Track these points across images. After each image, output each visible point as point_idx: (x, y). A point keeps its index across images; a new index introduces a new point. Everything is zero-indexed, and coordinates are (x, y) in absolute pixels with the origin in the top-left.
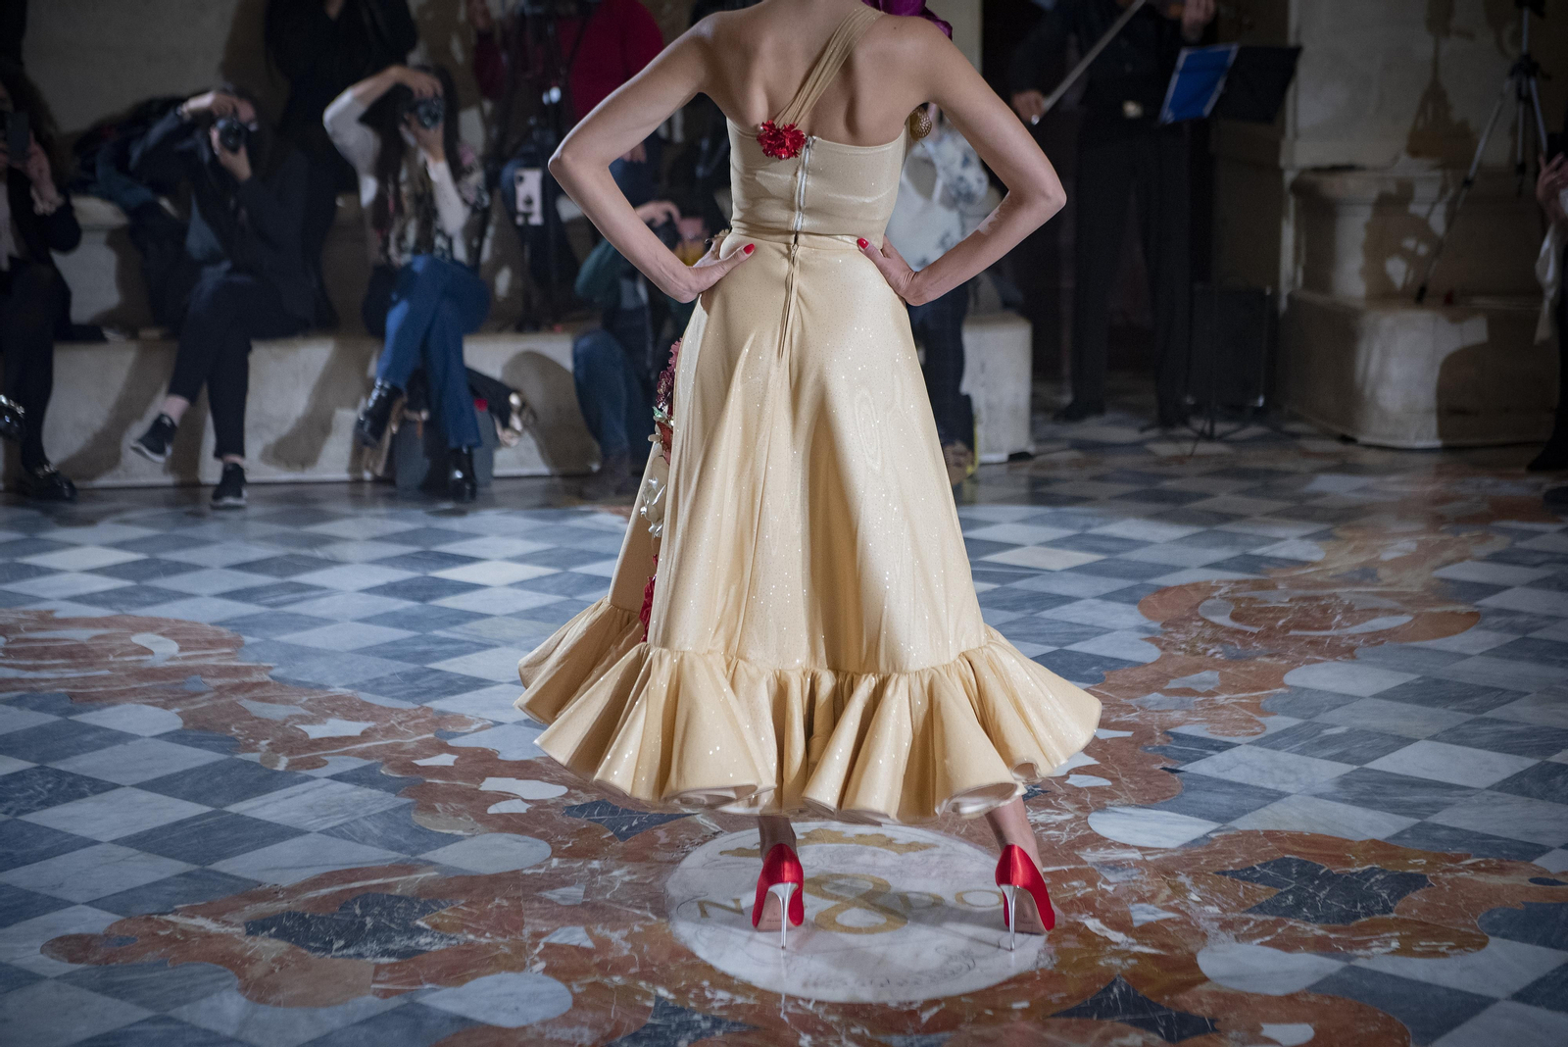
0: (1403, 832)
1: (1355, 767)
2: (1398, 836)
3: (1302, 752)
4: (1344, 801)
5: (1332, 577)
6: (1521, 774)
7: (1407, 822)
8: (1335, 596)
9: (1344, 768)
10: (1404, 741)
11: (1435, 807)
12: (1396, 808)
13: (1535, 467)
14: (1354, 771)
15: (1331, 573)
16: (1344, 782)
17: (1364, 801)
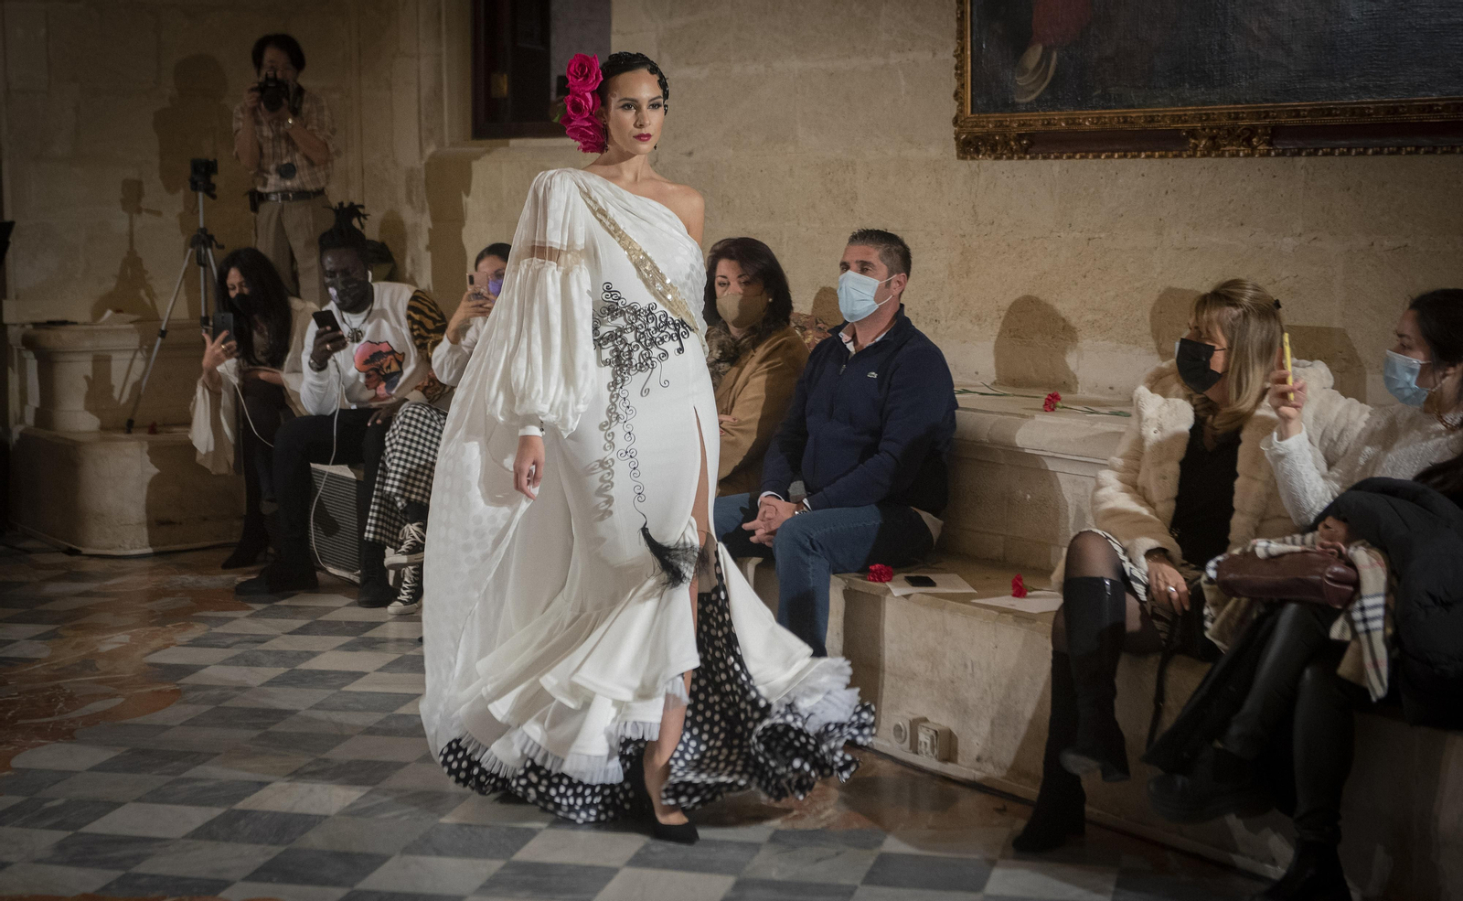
0: (110, 884)
1: (70, 833)
2: (105, 888)
3: (24, 825)
4: (60, 863)
5: (57, 670)
6: (212, 822)
7: (115, 874)
8: (58, 687)
9: (60, 835)
10: (114, 805)
11: (138, 859)
12: (105, 864)
13: (227, 566)
14: (70, 836)
15: (56, 667)
16: (61, 847)
17: (79, 861)
